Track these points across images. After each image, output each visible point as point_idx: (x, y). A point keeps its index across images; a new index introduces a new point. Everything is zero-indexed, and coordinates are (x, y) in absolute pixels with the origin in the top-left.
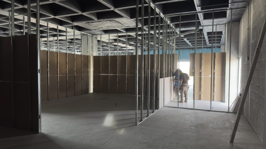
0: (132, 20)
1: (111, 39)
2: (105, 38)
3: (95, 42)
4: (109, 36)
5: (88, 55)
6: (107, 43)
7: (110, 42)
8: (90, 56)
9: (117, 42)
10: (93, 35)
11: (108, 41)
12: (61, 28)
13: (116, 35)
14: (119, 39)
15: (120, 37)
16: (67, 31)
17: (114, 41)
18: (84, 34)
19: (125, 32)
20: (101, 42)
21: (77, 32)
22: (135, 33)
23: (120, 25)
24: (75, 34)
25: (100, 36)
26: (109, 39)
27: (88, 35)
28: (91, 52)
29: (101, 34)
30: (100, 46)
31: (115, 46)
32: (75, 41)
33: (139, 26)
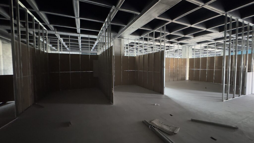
0: (221, 33)
1: (202, 47)
2: (198, 47)
3: (191, 50)
4: (201, 45)
5: (186, 58)
6: (199, 50)
7: (202, 49)
8: (187, 59)
9: (207, 48)
10: (189, 46)
11: (200, 48)
12: (171, 45)
13: (207, 44)
14: (209, 46)
15: (209, 44)
16: (175, 46)
17: (204, 48)
18: (183, 47)
19: (214, 41)
20: (195, 50)
21: (180, 46)
22: (223, 41)
23: (210, 37)
24: (179, 47)
25: (194, 46)
26: (201, 47)
27: (186, 47)
28: (188, 56)
29: (195, 45)
30: (194, 52)
31: (205, 51)
32: (179, 51)
33: (227, 36)
